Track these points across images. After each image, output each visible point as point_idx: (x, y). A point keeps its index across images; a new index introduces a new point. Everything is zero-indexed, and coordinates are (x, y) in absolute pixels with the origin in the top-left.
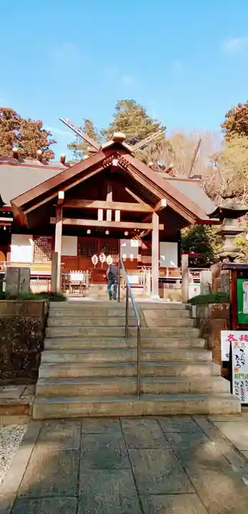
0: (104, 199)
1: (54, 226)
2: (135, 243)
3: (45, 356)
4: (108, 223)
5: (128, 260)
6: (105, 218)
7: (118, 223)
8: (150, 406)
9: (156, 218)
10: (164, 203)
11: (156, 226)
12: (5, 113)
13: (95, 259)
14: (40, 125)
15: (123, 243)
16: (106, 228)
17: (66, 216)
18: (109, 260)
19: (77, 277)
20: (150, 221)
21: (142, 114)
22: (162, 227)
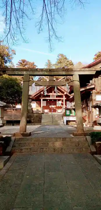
0: (52, 93)
1: (41, 99)
2: (60, 102)
3: (42, 120)
4: (53, 98)
5: (59, 106)
6: (52, 97)
7: (55, 98)
8: (54, 124)
9: (64, 96)
10: (65, 93)
11: (64, 98)
12: (23, 61)
13: (50, 106)
14: (33, 63)
15: (57, 102)
16: (52, 99)
17: (43, 97)
18: (54, 106)
19: (46, 111)
20: (63, 97)
21: (66, 58)
22: (66, 99)
